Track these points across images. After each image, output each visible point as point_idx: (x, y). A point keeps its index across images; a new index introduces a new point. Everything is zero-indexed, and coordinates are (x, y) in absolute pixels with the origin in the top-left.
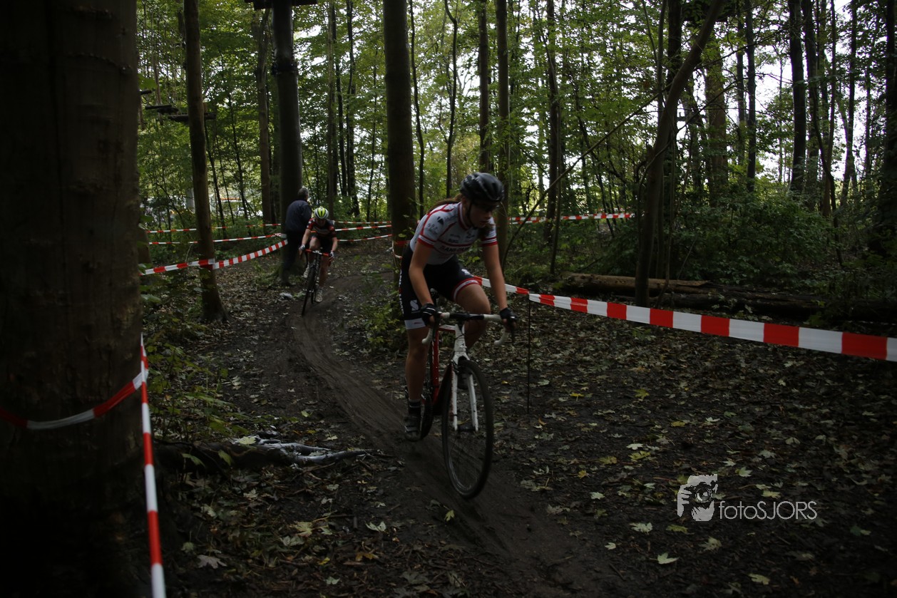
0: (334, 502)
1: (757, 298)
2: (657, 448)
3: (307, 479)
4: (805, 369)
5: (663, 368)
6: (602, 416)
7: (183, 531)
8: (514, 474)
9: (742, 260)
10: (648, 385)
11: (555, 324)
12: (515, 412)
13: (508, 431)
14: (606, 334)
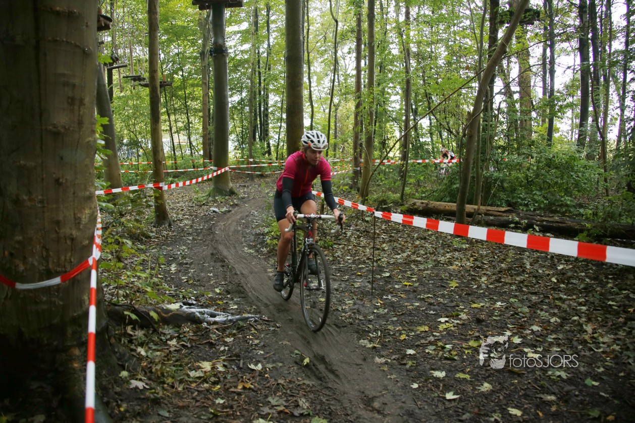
0: (229, 350)
1: (543, 221)
2: (458, 322)
3: (212, 333)
4: (572, 270)
5: (471, 267)
6: (423, 298)
7: (120, 363)
8: (355, 335)
9: (536, 194)
10: (459, 279)
11: (399, 235)
12: (363, 294)
13: (356, 307)
14: (434, 243)
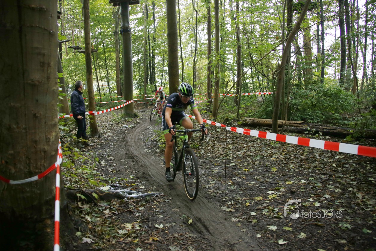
0: (142, 215)
1: (324, 129)
2: (280, 193)
3: (130, 205)
4: (344, 159)
5: (284, 158)
6: (257, 179)
7: (76, 227)
8: (218, 204)
9: (318, 112)
10: (277, 166)
11: (238, 139)
12: (220, 177)
13: (217, 185)
14: (259, 144)
